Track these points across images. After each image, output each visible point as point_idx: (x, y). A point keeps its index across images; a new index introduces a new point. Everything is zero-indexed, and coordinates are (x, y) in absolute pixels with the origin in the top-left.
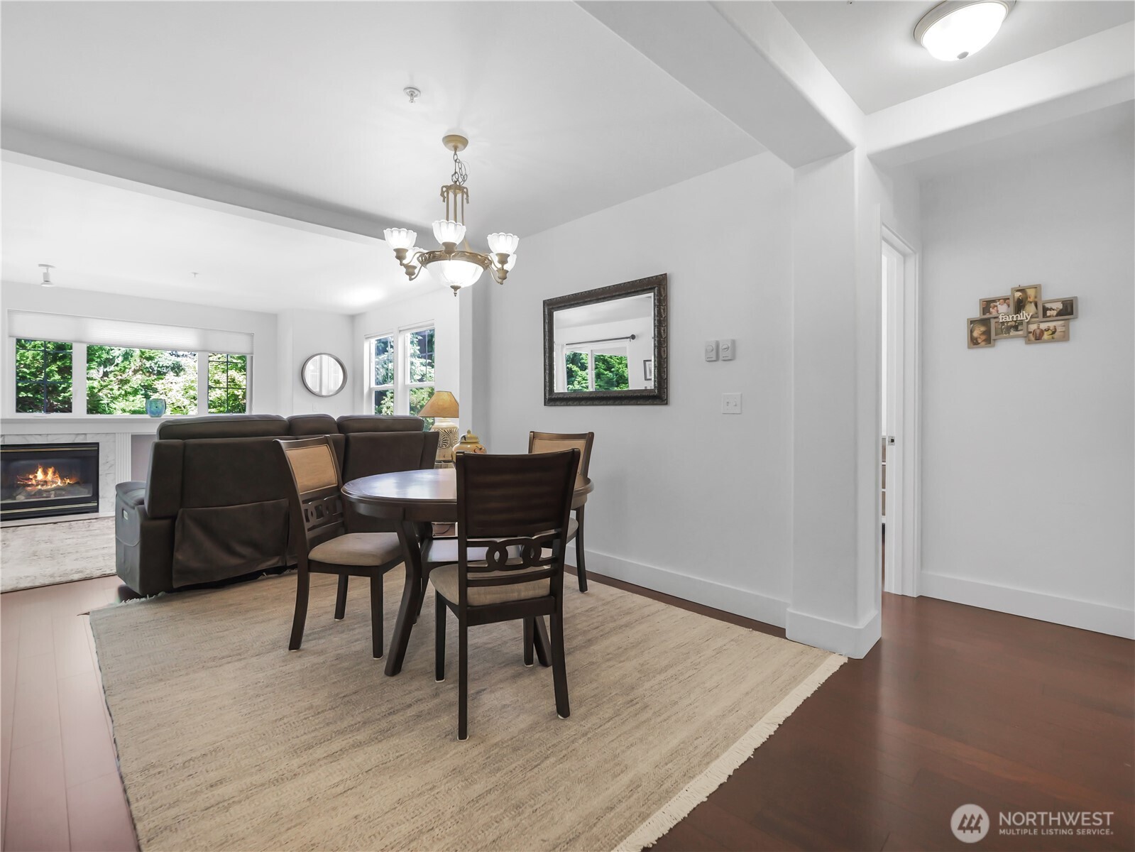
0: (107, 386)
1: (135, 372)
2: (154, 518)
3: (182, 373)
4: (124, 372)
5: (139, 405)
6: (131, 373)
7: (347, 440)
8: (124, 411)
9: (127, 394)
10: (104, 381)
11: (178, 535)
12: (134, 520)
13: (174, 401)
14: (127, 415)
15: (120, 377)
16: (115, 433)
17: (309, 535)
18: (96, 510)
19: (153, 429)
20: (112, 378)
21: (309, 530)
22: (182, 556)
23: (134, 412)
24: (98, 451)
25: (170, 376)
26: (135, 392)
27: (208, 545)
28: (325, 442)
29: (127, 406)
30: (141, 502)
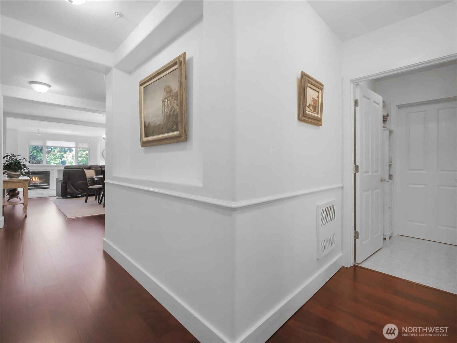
0: (49, 156)
1: (58, 152)
2: (63, 183)
3: (72, 152)
4: (55, 152)
5: (59, 162)
6: (56, 152)
7: (102, 169)
8: (54, 163)
9: (55, 158)
10: (49, 155)
11: (68, 186)
12: (60, 184)
13: (69, 160)
14: (55, 164)
15: (53, 154)
16: (53, 169)
17: (88, 185)
18: (49, 188)
19: (63, 168)
20: (51, 154)
21: (89, 184)
22: (68, 190)
23: (57, 164)
24: (49, 173)
25: (68, 153)
26: (58, 158)
27: (73, 188)
28: (93, 169)
29: (55, 162)
30: (61, 181)
